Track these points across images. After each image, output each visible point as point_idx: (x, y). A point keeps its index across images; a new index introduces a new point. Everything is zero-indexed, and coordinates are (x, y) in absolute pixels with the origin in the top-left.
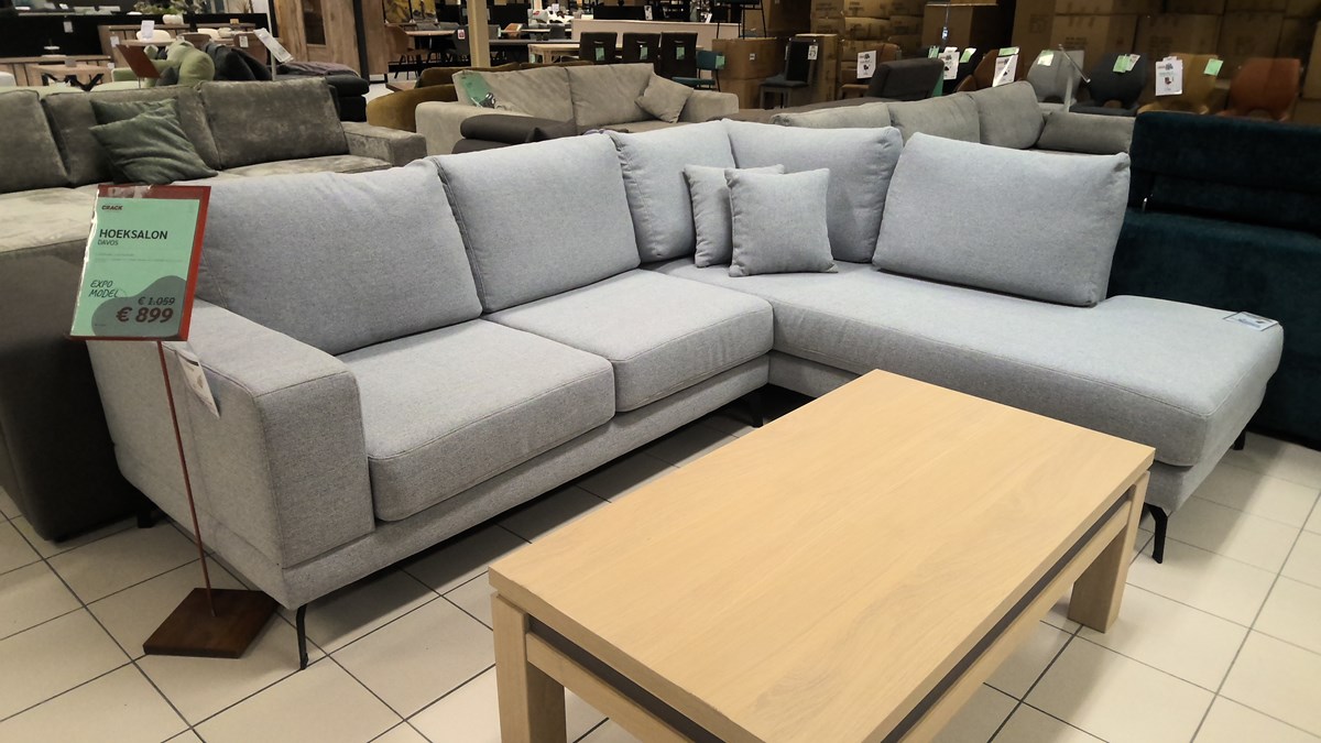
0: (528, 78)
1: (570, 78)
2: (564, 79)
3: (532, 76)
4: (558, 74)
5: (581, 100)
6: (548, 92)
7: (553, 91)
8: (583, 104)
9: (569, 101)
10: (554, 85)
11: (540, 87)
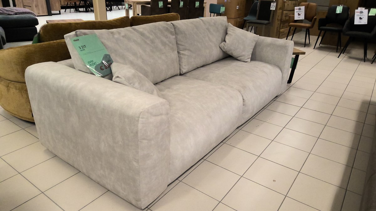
0: (142, 34)
1: (176, 31)
2: (171, 33)
3: (146, 32)
4: (167, 29)
5: (185, 49)
6: (160, 45)
7: (164, 44)
8: (186, 52)
9: (176, 52)
10: (164, 39)
11: (153, 42)
